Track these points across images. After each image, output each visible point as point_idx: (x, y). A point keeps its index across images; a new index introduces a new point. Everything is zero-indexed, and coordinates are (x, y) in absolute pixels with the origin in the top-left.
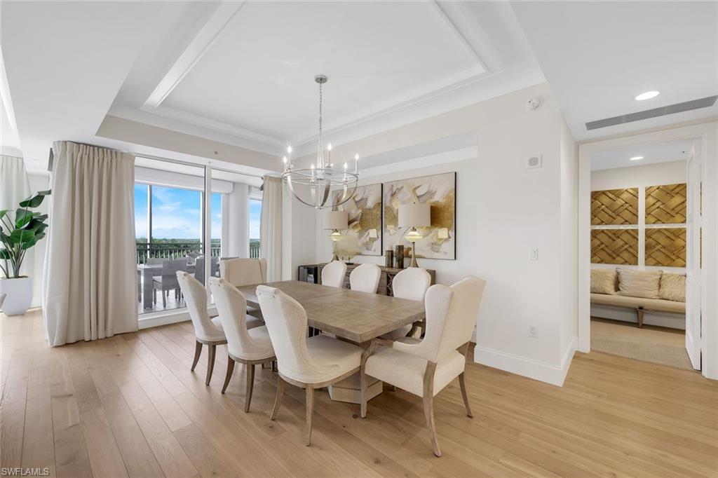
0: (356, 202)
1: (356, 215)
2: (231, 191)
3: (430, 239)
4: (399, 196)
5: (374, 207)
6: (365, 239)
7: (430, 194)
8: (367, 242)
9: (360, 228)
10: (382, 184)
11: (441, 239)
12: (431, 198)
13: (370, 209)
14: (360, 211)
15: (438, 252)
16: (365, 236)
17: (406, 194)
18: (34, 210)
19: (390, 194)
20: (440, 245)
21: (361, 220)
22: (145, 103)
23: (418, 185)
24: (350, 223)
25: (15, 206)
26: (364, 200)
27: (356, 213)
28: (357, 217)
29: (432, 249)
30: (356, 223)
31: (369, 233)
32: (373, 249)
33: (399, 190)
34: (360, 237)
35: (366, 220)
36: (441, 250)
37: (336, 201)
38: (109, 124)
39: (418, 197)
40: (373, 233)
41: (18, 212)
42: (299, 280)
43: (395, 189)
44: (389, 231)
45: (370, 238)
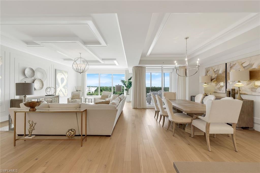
0: (214, 72)
1: (215, 77)
2: (172, 71)
3: (250, 86)
4: (234, 67)
5: (222, 74)
6: (218, 86)
7: (251, 65)
8: (219, 87)
9: (216, 82)
10: (226, 64)
11: (257, 86)
12: (251, 67)
13: (220, 74)
14: (216, 75)
15: (255, 92)
16: (219, 84)
17: (238, 67)
18: (130, 81)
19: (230, 67)
20: (256, 89)
21: (217, 79)
22: (147, 55)
23: (243, 62)
24: (211, 80)
25: (128, 80)
26: (218, 70)
27: (214, 76)
28: (215, 78)
29: (252, 90)
30: (214, 80)
31: (220, 84)
32: (222, 90)
33: (234, 65)
34: (216, 85)
35: (219, 78)
36: (256, 91)
37: (206, 72)
38: (141, 62)
39: (244, 67)
40: (222, 84)
41: (128, 81)
42: (191, 101)
43: (232, 65)
44: (229, 83)
45: (221, 86)
